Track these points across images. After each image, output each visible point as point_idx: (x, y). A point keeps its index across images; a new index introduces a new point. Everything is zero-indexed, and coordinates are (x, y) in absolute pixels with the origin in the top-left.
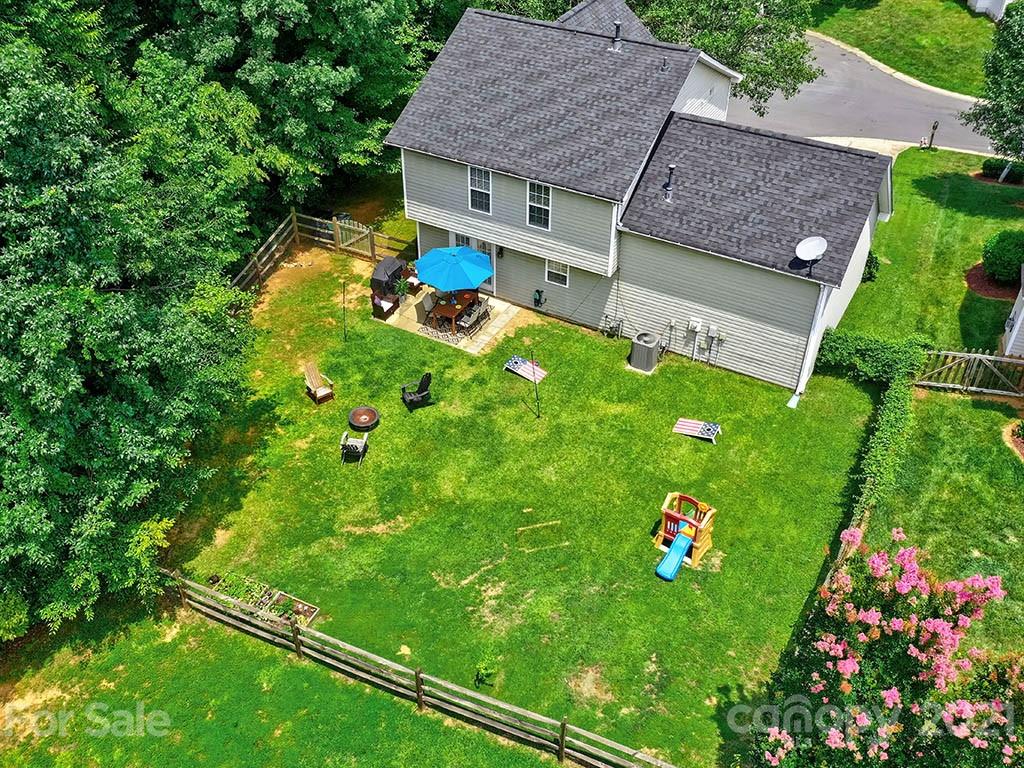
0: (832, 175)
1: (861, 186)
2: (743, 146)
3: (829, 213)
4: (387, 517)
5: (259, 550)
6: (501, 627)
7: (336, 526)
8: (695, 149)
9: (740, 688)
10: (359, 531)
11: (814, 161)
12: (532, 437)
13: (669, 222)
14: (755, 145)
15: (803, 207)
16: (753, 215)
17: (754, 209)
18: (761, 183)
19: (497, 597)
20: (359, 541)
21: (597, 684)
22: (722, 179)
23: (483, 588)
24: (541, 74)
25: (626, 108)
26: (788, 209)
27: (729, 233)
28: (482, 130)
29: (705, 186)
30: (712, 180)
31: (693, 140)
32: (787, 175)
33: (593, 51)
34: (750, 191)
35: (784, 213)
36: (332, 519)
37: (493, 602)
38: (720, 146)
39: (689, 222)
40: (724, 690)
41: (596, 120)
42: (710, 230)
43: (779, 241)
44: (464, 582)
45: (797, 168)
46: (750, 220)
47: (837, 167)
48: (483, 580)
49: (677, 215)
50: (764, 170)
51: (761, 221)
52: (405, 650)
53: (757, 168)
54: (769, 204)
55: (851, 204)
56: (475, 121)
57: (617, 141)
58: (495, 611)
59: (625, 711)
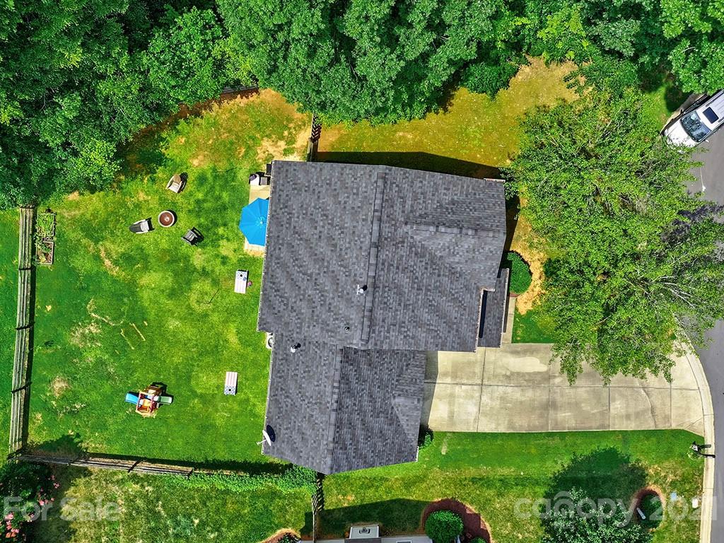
0: (315, 442)
1: (310, 459)
2: (325, 386)
3: (295, 443)
4: (116, 263)
5: (73, 218)
6: (75, 340)
7: (101, 243)
8: (321, 357)
9: (82, 442)
10: (103, 254)
11: (321, 430)
12: (195, 305)
13: (281, 353)
14: (327, 394)
15: (297, 428)
16: (290, 401)
17: (292, 401)
18: (306, 402)
19: (91, 332)
20: (97, 258)
21: (61, 388)
22: (306, 378)
23: (93, 324)
24: (335, 246)
25: (317, 313)
26: (295, 420)
27: (279, 389)
28: (290, 224)
29: (302, 368)
30: (305, 372)
31: (326, 354)
32: (312, 416)
33: (355, 275)
34: (302, 396)
35: (293, 418)
36: (104, 238)
37: (87, 331)
38: (324, 372)
39: (282, 364)
40: (78, 436)
41: (307, 296)
42: (280, 377)
43: (279, 418)
44: (93, 314)
45: (317, 421)
46: (288, 399)
47: (319, 444)
48: (97, 322)
49: (285, 356)
50: (314, 402)
51: (287, 406)
52: (49, 308)
53: (314, 397)
54: (296, 409)
55: (301, 454)
56: (296, 215)
57: (295, 314)
58: (83, 335)
59: (54, 403)
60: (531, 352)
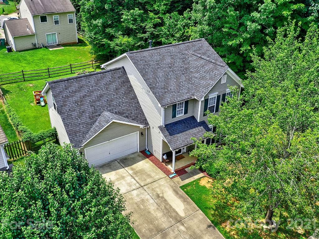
60: (184, 201)
